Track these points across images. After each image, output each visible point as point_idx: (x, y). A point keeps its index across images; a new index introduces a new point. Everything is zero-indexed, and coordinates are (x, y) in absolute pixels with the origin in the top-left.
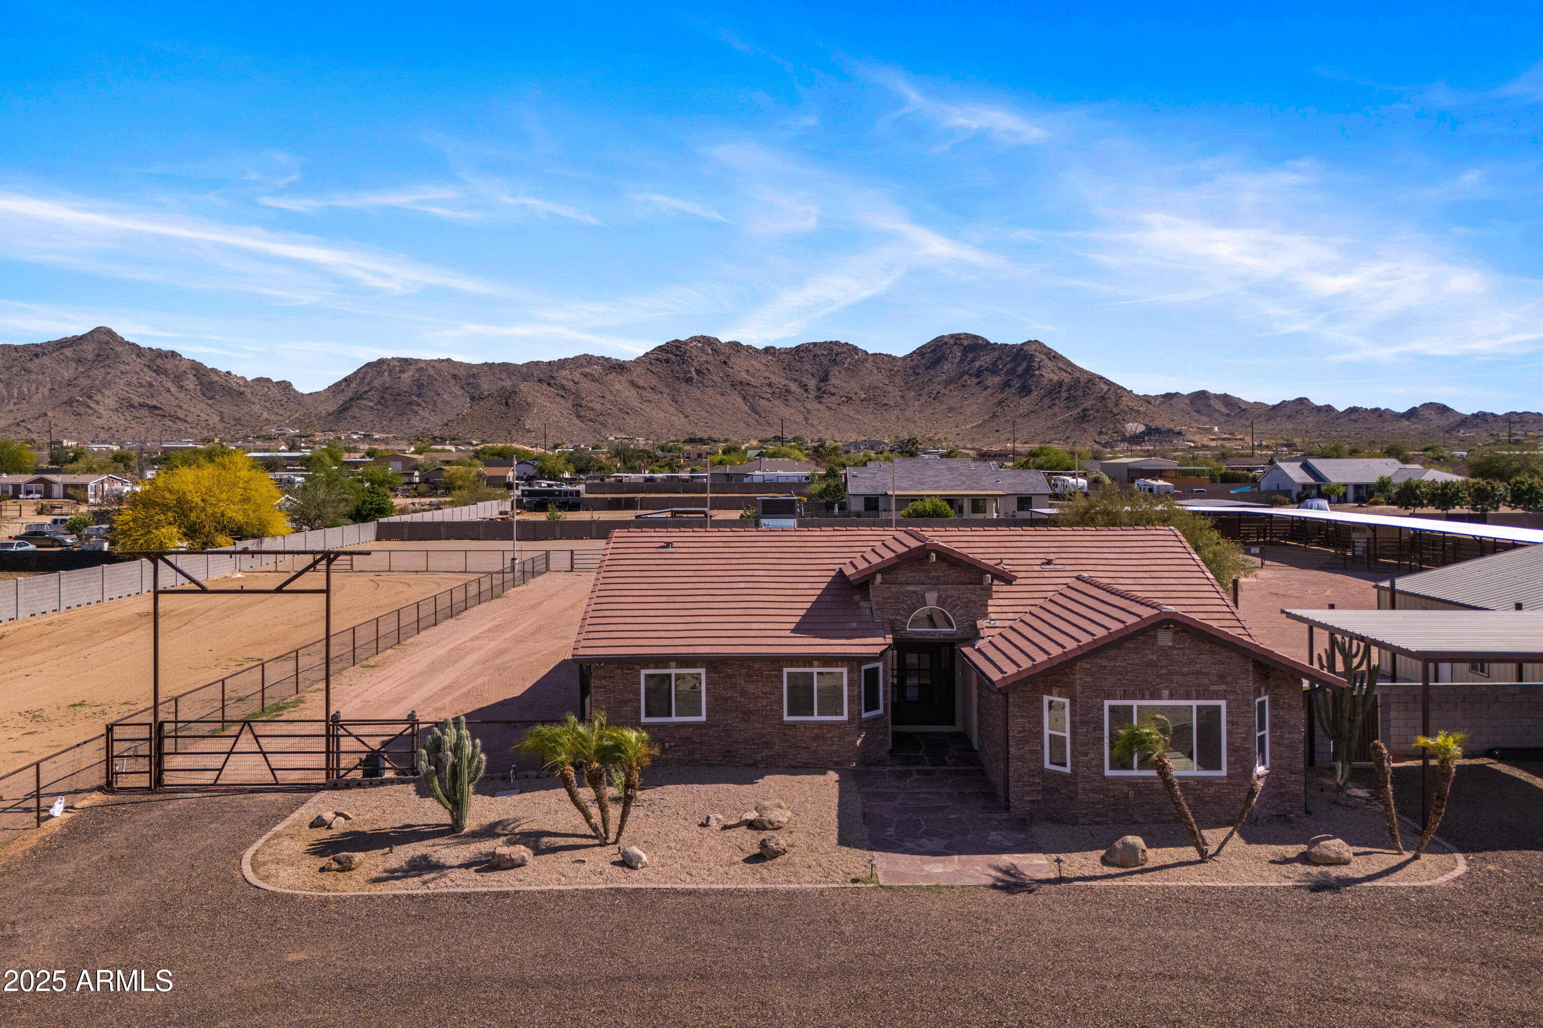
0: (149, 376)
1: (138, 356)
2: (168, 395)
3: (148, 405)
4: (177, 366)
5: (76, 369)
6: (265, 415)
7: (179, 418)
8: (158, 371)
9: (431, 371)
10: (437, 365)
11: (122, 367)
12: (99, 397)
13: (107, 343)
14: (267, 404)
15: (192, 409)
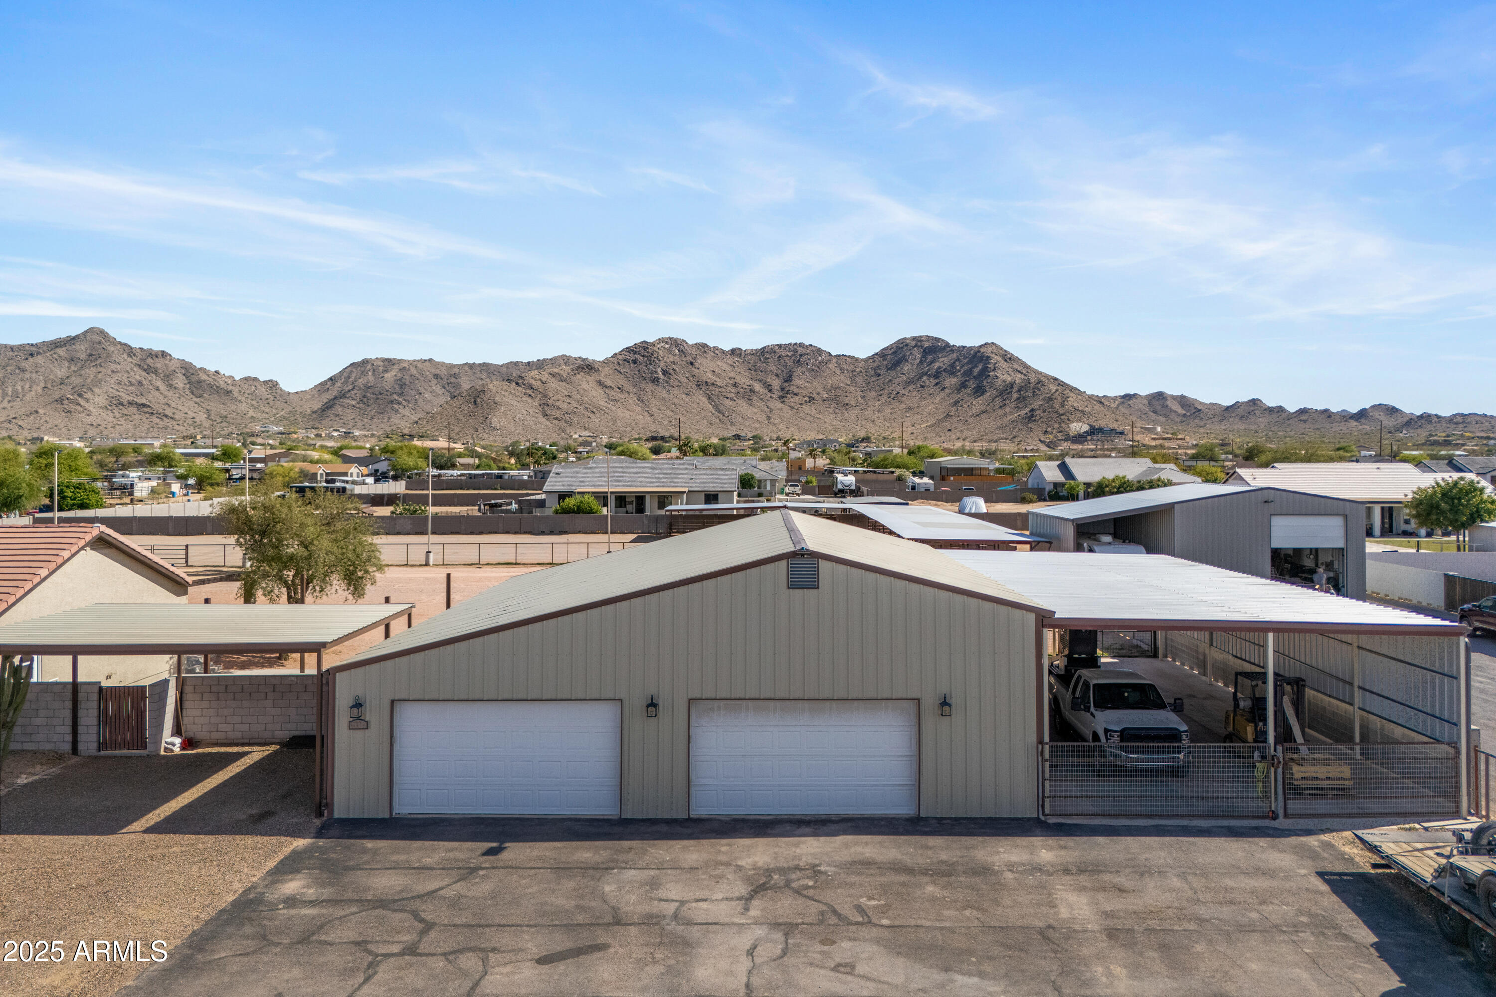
0: (138, 375)
1: (129, 355)
2: (157, 394)
3: (136, 403)
4: (166, 365)
5: (69, 368)
6: (251, 413)
7: (166, 416)
8: (148, 370)
9: (413, 371)
10: (419, 365)
11: (113, 366)
12: (89, 395)
13: (100, 343)
14: (254, 402)
15: (180, 407)
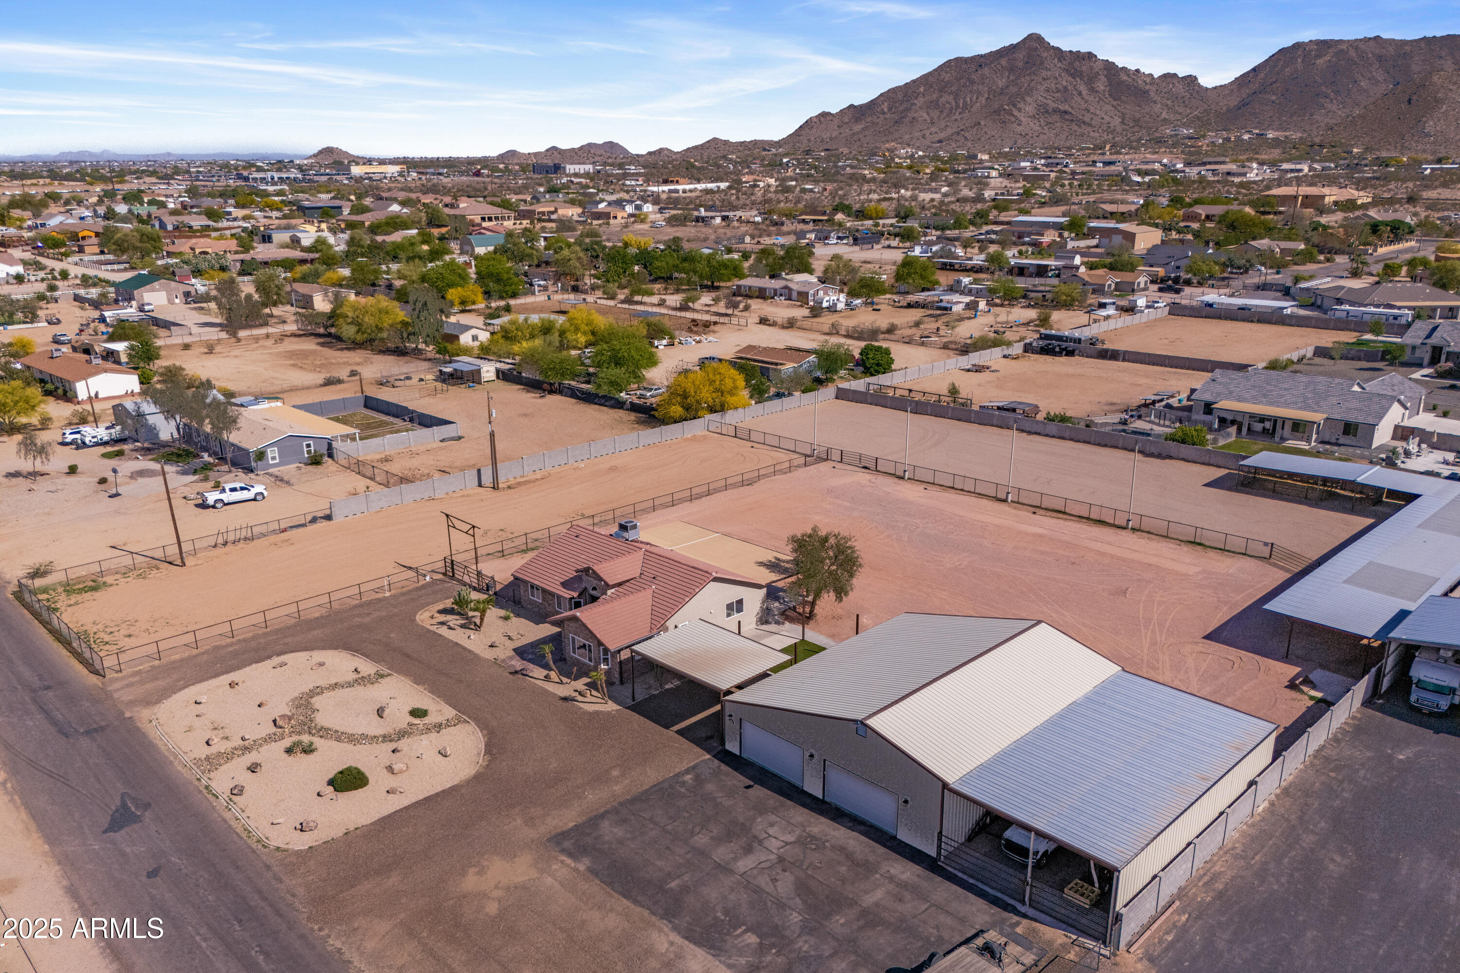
3: (1060, 111)
4: (1091, 68)
5: (1008, 77)
6: (1164, 115)
7: (1084, 123)
8: (1075, 74)
13: (1036, 48)
14: (1169, 102)
15: (1098, 112)
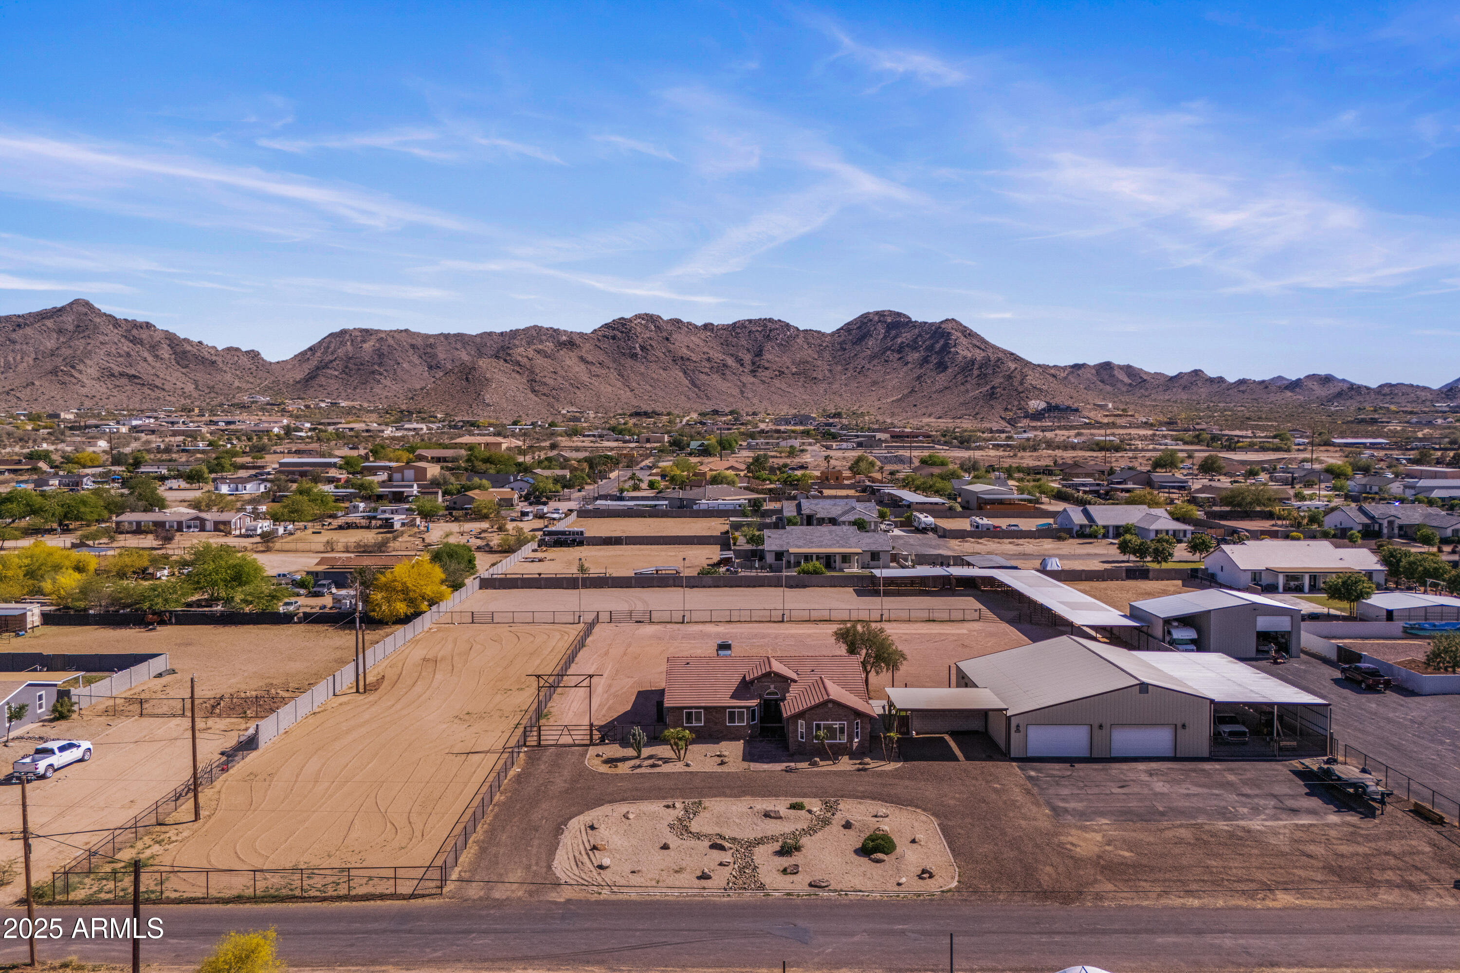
0: (126, 346)
1: (115, 326)
2: (145, 364)
3: (127, 375)
4: (151, 336)
5: (58, 339)
6: (237, 384)
7: (157, 387)
8: (135, 341)
9: (391, 341)
10: (396, 335)
11: (101, 338)
12: (81, 367)
13: (86, 314)
14: (238, 372)
15: (168, 378)
